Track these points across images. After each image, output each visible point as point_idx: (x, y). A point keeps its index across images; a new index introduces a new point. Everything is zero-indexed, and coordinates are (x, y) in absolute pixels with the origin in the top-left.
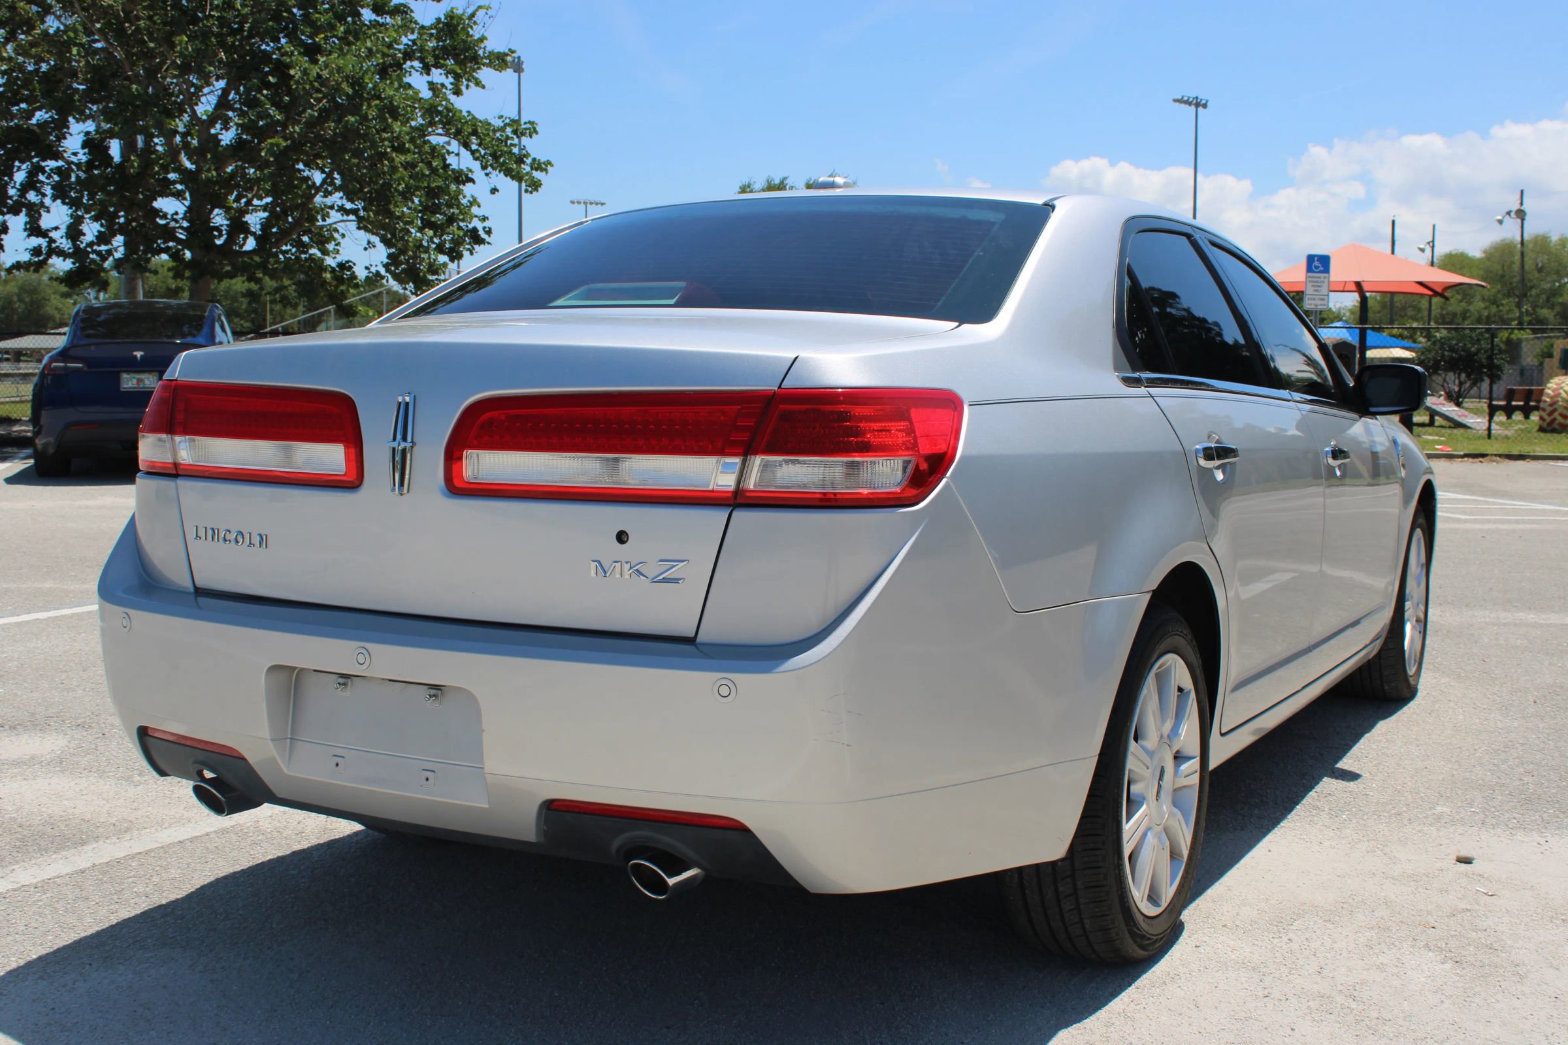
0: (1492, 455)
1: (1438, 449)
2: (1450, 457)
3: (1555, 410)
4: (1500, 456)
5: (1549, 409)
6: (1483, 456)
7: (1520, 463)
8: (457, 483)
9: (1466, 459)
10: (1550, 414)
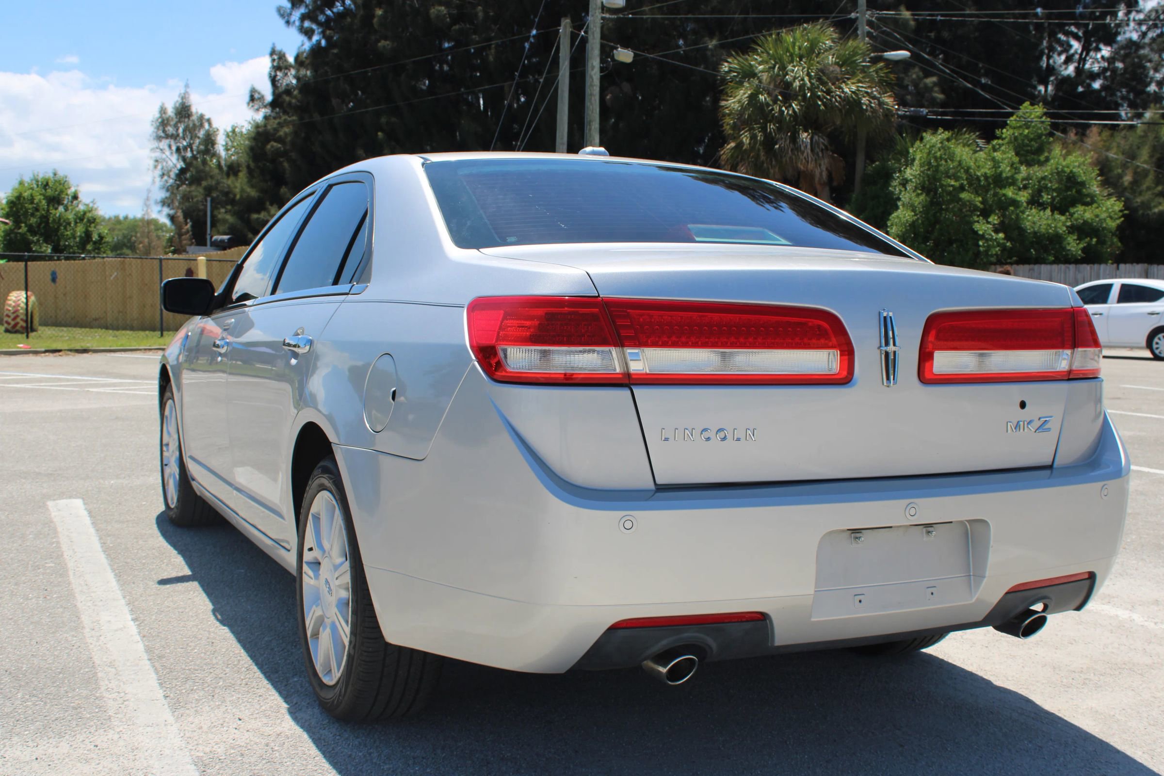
0: (65, 350)
1: (21, 348)
2: (36, 353)
3: (17, 316)
4: (71, 350)
5: (13, 316)
6: (60, 351)
7: (85, 355)
8: (927, 376)
9: (47, 354)
10: (14, 319)
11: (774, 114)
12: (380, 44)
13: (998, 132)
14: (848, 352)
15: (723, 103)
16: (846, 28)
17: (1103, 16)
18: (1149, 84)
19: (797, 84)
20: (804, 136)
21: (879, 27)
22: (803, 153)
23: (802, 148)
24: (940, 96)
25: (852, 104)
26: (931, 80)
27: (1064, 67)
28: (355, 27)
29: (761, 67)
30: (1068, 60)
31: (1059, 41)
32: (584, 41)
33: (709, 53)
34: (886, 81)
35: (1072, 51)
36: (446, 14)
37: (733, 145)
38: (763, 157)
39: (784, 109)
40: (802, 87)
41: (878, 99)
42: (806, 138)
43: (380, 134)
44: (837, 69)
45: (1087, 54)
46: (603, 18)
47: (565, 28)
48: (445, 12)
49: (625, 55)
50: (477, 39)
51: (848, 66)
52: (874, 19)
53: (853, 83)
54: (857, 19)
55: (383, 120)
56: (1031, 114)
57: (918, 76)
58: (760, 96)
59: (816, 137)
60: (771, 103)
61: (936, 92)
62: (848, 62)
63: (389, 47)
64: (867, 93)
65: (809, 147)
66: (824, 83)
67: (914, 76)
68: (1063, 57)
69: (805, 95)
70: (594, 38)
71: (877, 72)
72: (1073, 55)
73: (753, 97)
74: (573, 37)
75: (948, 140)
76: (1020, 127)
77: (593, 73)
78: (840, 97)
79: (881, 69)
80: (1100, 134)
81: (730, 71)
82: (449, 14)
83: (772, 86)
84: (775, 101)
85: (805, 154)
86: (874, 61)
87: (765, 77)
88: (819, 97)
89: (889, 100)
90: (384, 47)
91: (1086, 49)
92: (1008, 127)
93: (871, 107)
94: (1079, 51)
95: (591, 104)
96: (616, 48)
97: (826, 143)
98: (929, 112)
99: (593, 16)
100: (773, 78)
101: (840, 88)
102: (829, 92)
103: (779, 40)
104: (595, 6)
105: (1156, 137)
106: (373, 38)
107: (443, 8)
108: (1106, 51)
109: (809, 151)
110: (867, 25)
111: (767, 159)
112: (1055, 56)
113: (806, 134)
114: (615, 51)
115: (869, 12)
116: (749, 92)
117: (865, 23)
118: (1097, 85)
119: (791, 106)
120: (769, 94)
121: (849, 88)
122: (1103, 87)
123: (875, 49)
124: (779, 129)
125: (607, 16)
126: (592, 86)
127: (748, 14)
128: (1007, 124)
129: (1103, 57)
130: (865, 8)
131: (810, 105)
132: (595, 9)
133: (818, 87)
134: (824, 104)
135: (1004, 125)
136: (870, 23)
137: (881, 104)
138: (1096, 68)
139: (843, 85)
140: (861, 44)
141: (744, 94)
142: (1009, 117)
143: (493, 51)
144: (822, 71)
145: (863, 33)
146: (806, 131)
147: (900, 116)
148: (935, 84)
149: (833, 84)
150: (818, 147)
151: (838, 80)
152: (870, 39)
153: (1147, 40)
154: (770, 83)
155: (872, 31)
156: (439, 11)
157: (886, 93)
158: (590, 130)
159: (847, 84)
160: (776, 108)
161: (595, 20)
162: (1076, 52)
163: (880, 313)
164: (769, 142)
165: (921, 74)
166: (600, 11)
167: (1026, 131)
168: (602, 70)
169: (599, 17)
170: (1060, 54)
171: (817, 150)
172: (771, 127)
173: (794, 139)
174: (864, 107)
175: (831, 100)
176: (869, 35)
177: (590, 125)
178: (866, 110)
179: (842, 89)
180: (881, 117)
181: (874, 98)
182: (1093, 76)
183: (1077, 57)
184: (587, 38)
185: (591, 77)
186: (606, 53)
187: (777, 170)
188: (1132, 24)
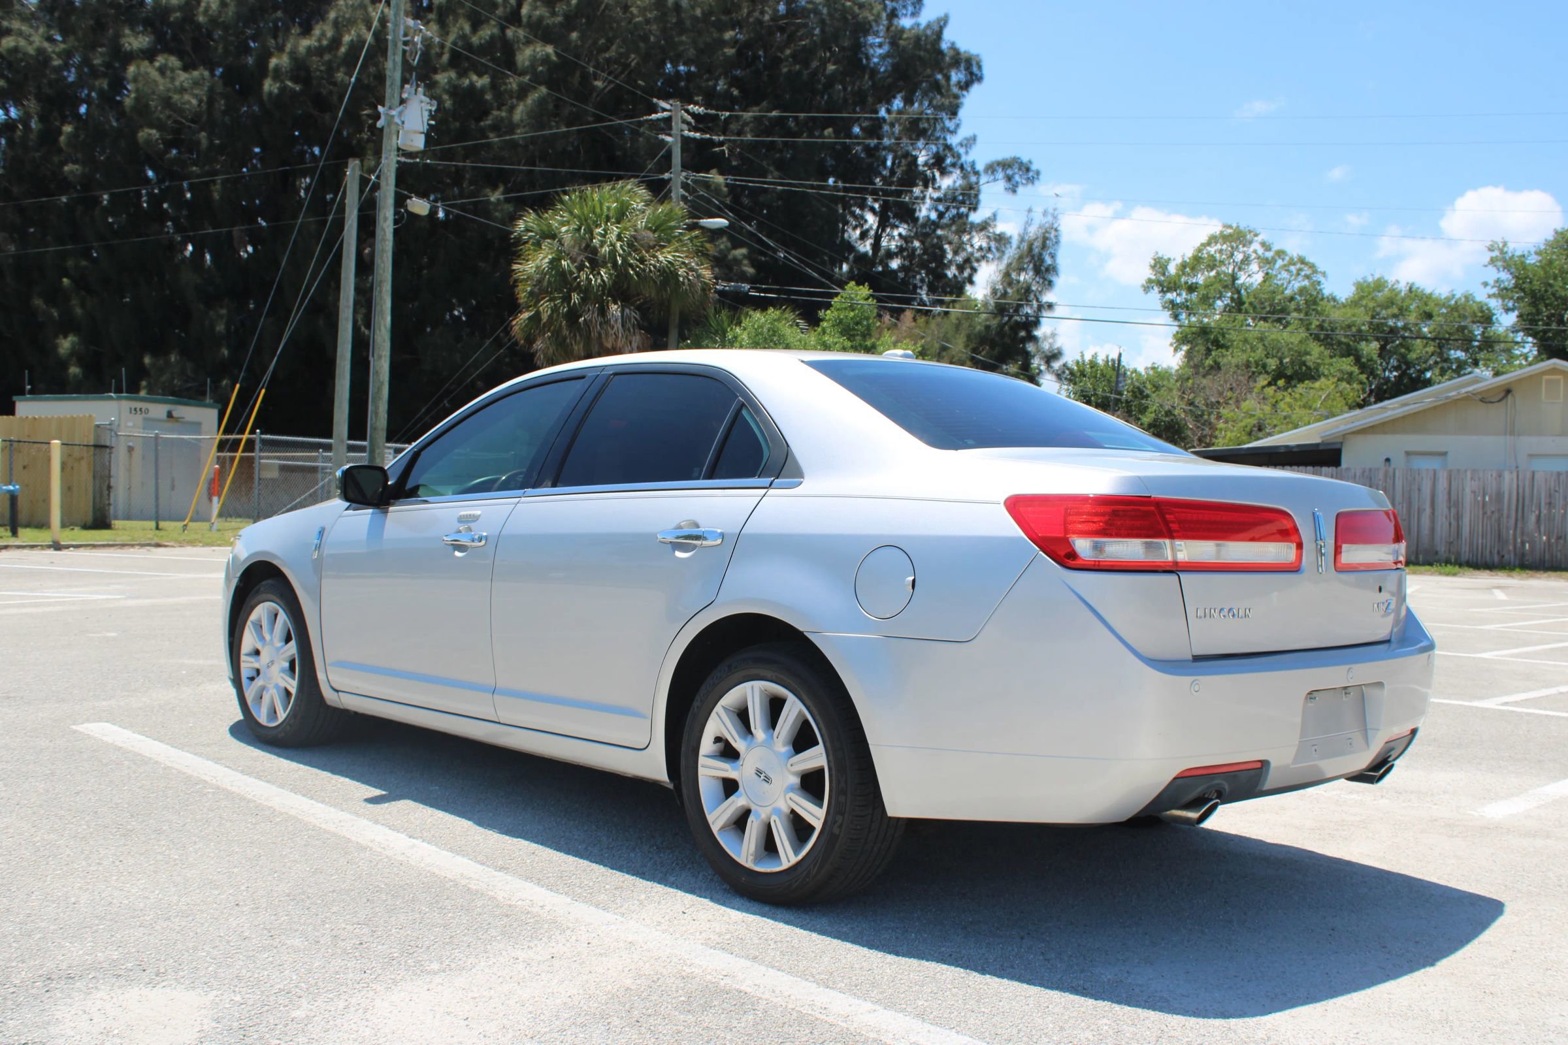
8: (1339, 565)
11: (580, 282)
12: (66, 168)
13: (821, 314)
14: (1300, 546)
15: (515, 267)
16: (659, 190)
17: (899, 194)
18: (948, 266)
19: (606, 249)
20: (614, 309)
21: (695, 191)
22: (613, 328)
23: (612, 322)
24: (750, 270)
25: (668, 275)
26: (741, 252)
27: (859, 242)
28: (31, 143)
29: (564, 229)
30: (864, 236)
31: (853, 214)
32: (376, 187)
33: (491, 207)
34: (701, 252)
35: (866, 227)
36: (158, 139)
37: (526, 315)
38: (565, 332)
39: (591, 276)
40: (613, 252)
41: (696, 271)
42: (616, 311)
43: (65, 280)
44: (650, 235)
45: (884, 230)
46: (398, 162)
47: (353, 170)
48: (157, 136)
49: (419, 206)
50: (199, 172)
51: (662, 231)
52: (689, 182)
53: (669, 252)
54: (670, 179)
55: (70, 263)
56: (857, 295)
57: (726, 247)
58: (563, 262)
59: (627, 311)
60: (574, 270)
61: (746, 266)
62: (663, 228)
63: (79, 172)
64: (684, 263)
65: (620, 320)
66: (635, 250)
67: (722, 247)
68: (858, 232)
69: (615, 262)
70: (387, 184)
71: (691, 240)
72: (868, 231)
73: (555, 262)
74: (364, 181)
75: (778, 320)
76: (845, 309)
77: (385, 225)
78: (655, 266)
79: (696, 237)
80: (915, 320)
81: (528, 230)
82: (162, 139)
83: (576, 250)
84: (581, 268)
85: (615, 328)
86: (691, 227)
87: (568, 239)
88: (631, 266)
89: (707, 274)
90: (72, 172)
91: (883, 223)
92: (832, 309)
93: (689, 280)
94: (875, 227)
95: (383, 262)
96: (410, 198)
97: (637, 317)
98: (751, 288)
99: (387, 158)
100: (577, 242)
101: (654, 256)
102: (642, 260)
103: (583, 198)
104: (389, 148)
105: (970, 326)
106: (56, 159)
107: (154, 131)
108: (903, 230)
109: (620, 327)
110: (682, 188)
111: (570, 333)
112: (850, 230)
113: (616, 307)
114: (408, 201)
115: (684, 174)
116: (550, 257)
117: (679, 185)
118: (895, 264)
119: (599, 273)
120: (573, 260)
121: (664, 257)
122: (902, 268)
123: (692, 216)
124: (584, 300)
125: (403, 159)
126: (384, 240)
127: (535, 165)
128: (831, 306)
129: (900, 235)
130: (680, 168)
131: (621, 275)
132: (390, 151)
133: (630, 254)
134: (637, 274)
135: (828, 306)
136: (685, 186)
137: (699, 276)
138: (893, 246)
139: (658, 254)
140: (677, 206)
141: (544, 258)
142: (832, 298)
143: (218, 187)
144: (634, 237)
145: (677, 198)
146: (616, 303)
147: (717, 291)
148: (745, 256)
149: (647, 252)
150: (630, 321)
151: (653, 247)
152: (686, 203)
153: (945, 221)
154: (574, 247)
155: (687, 194)
156: (150, 135)
157: (702, 264)
158: (381, 292)
159: (662, 253)
160: (583, 276)
161: (389, 164)
162: (871, 228)
163: (1314, 514)
164: (573, 316)
165: (729, 244)
166: (396, 153)
167: (852, 314)
168: (396, 222)
169: (395, 161)
170: (855, 228)
171: (628, 325)
172: (575, 298)
173: (603, 311)
174: (681, 279)
175: (644, 270)
176: (684, 198)
177: (380, 286)
178: (683, 283)
179: (656, 257)
180: (699, 292)
181: (692, 270)
182: (890, 255)
183: (872, 233)
184: (379, 184)
185: (383, 230)
186: (400, 201)
187: (581, 346)
188: (928, 201)
